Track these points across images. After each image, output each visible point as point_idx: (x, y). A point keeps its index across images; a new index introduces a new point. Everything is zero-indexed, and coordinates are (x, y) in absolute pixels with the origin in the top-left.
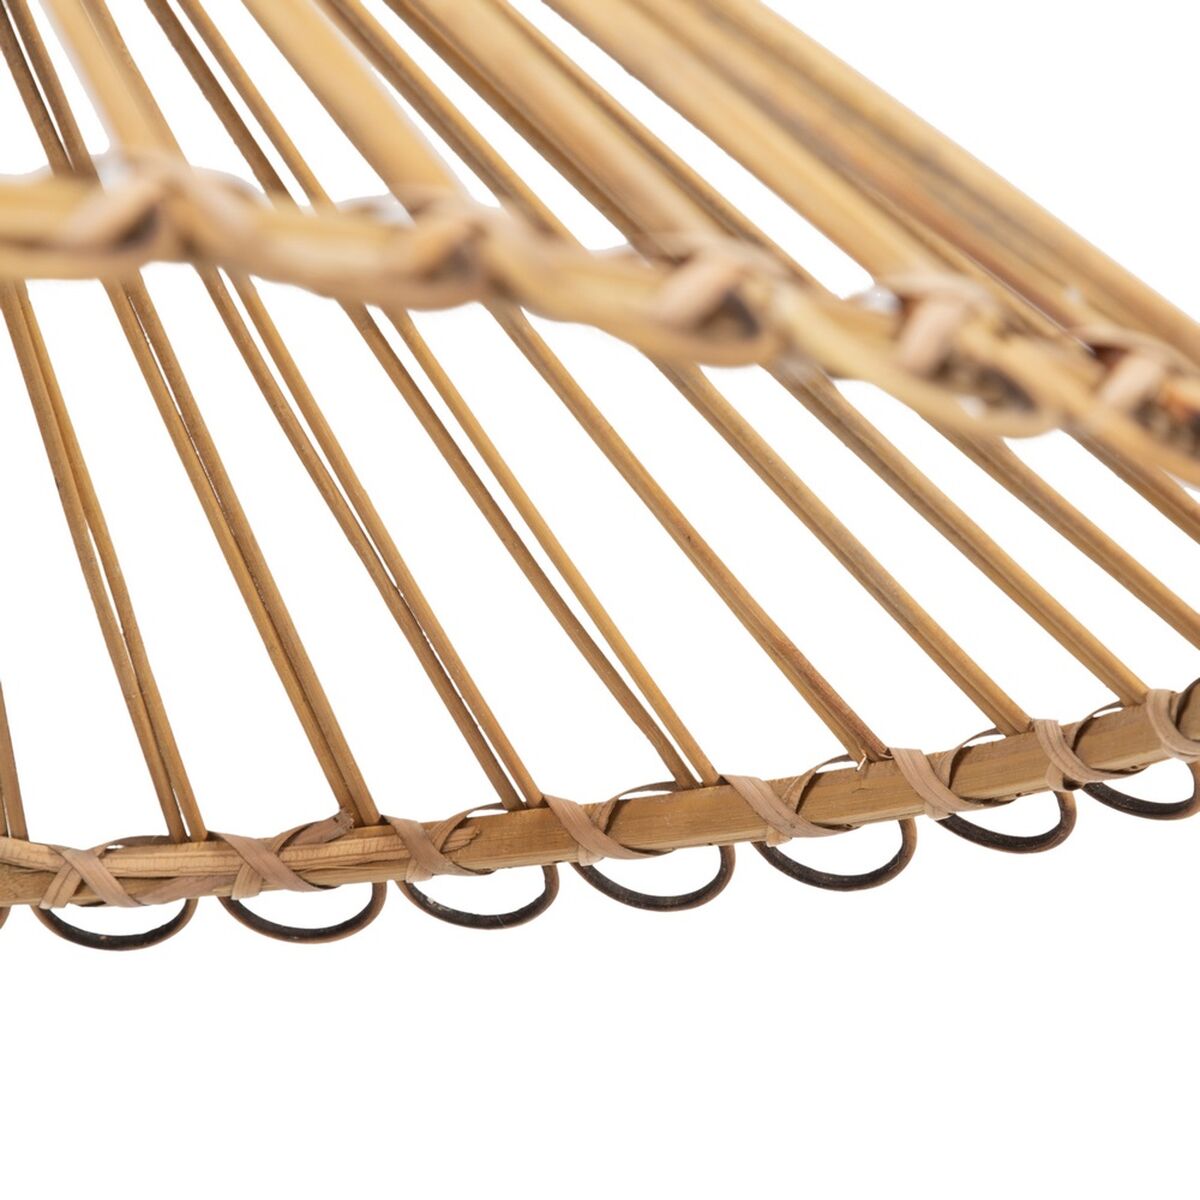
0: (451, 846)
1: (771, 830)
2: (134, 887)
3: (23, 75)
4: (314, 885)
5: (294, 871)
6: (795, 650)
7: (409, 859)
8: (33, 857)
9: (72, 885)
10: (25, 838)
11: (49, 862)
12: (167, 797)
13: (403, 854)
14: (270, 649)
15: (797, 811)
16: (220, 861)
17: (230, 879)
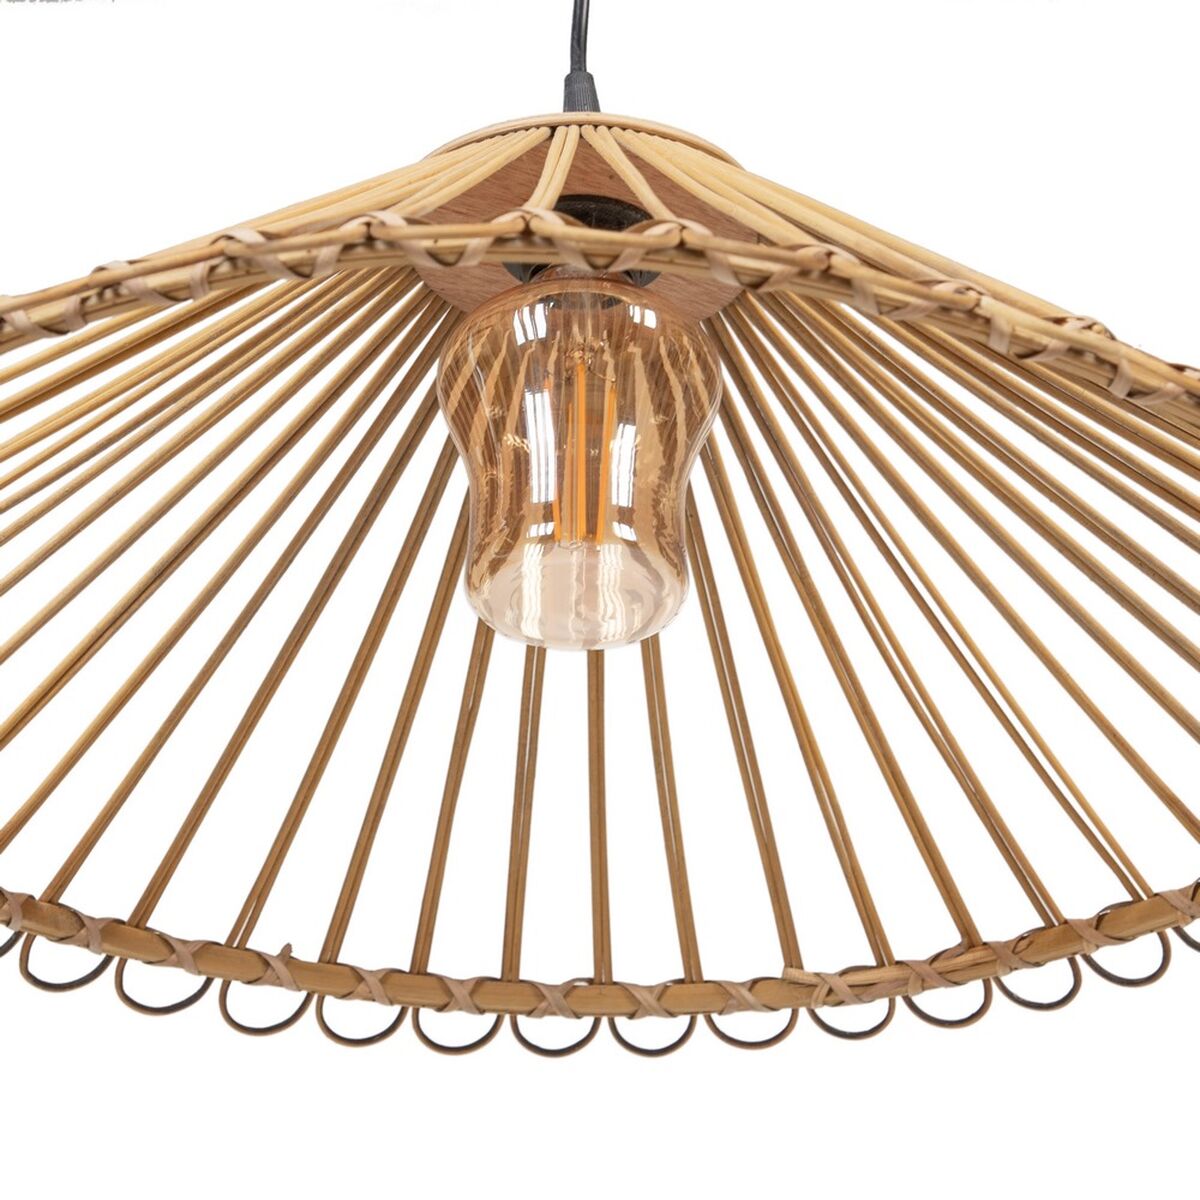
0: (1017, 950)
1: (1179, 913)
2: (857, 991)
3: (765, 511)
4: (950, 981)
5: (940, 973)
6: (1179, 801)
7: (995, 960)
8: (805, 978)
9: (825, 990)
10: (801, 967)
11: (814, 980)
12: (873, 939)
13: (994, 957)
14: (915, 838)
15: (1192, 899)
16: (901, 972)
17: (905, 982)
